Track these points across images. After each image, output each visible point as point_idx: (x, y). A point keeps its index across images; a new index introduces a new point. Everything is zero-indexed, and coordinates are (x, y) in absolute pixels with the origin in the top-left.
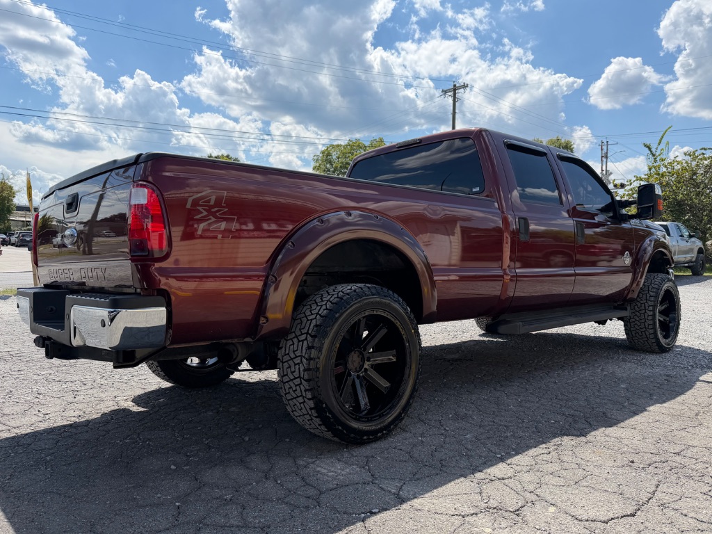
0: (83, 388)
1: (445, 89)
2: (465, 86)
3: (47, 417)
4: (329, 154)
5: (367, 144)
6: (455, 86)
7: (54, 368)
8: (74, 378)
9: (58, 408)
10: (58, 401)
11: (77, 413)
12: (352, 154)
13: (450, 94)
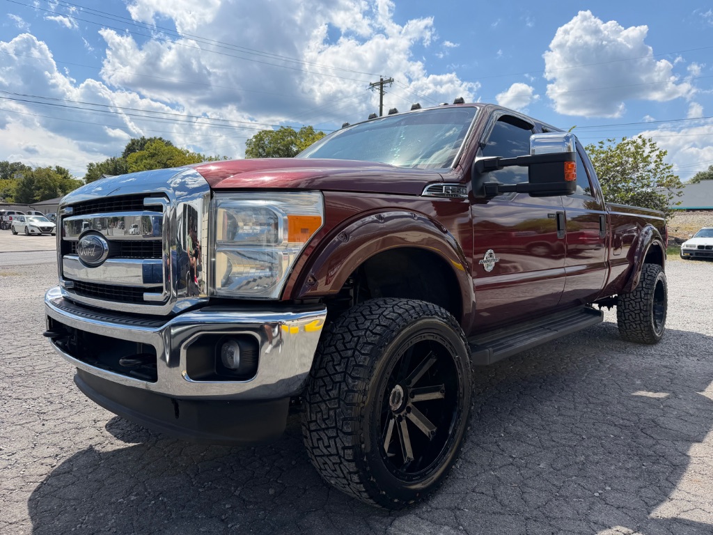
0: (50, 408)
1: (373, 83)
2: (391, 81)
3: (13, 458)
4: (261, 139)
5: (297, 131)
6: (382, 80)
7: (7, 380)
8: (36, 394)
9: (24, 443)
10: (24, 432)
11: (53, 451)
12: (283, 140)
13: (377, 87)
